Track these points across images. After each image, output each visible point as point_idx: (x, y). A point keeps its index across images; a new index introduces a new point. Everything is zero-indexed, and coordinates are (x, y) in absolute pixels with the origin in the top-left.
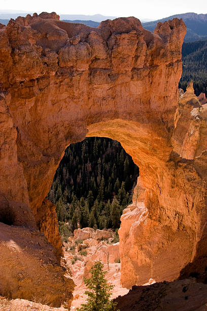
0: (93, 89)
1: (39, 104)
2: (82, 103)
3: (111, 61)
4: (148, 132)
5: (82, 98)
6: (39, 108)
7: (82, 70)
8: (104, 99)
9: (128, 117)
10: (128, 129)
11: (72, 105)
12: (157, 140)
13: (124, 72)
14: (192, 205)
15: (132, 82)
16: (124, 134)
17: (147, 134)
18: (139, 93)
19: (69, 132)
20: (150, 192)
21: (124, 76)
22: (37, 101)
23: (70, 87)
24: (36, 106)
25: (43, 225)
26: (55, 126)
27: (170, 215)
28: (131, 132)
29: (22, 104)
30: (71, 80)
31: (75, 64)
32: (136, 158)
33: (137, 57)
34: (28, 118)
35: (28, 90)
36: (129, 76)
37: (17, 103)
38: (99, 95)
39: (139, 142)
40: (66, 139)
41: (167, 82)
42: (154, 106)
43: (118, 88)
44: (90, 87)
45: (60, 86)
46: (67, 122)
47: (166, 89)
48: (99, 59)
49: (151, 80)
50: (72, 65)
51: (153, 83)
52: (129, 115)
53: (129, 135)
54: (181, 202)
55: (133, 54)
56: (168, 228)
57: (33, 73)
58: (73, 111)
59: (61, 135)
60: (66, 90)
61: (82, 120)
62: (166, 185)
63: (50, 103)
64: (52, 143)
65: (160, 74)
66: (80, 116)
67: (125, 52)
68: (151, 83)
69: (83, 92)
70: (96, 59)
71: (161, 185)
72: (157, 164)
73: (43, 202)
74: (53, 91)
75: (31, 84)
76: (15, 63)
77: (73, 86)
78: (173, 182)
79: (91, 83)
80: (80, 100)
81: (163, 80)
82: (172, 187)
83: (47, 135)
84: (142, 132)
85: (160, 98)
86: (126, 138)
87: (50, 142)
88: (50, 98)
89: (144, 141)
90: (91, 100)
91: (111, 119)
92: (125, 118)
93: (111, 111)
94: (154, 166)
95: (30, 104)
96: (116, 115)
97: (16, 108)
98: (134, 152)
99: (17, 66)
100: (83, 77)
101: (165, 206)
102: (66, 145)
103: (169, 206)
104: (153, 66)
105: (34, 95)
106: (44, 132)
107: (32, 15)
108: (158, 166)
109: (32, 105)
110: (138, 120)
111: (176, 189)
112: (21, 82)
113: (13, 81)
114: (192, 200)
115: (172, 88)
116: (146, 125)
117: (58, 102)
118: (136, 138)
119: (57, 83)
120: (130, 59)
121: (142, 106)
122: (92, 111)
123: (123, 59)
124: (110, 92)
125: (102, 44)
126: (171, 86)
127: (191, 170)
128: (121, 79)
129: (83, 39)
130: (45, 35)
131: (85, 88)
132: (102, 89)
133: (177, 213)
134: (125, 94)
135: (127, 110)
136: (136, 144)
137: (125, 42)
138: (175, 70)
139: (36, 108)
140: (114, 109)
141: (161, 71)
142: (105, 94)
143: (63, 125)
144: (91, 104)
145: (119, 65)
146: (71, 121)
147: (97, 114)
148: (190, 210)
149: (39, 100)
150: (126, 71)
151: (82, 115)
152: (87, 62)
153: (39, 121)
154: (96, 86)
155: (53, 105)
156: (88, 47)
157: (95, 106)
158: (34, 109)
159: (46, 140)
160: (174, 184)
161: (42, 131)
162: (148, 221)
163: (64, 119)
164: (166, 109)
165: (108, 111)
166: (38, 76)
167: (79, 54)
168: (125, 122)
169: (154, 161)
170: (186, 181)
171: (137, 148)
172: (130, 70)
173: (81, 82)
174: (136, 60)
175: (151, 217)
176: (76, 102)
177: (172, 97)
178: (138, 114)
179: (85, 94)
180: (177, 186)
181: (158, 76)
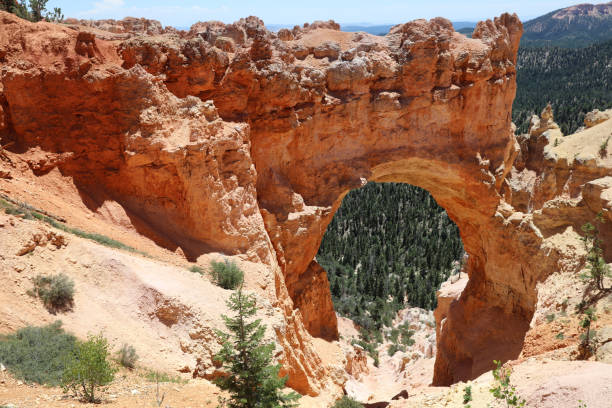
0: (377, 119)
1: (301, 139)
2: (362, 138)
3: (402, 80)
4: (462, 176)
5: (361, 131)
6: (300, 145)
7: (360, 93)
8: (393, 131)
9: (428, 155)
10: (433, 171)
11: (348, 140)
12: (474, 186)
13: (421, 94)
15: (433, 106)
16: (429, 179)
17: (458, 177)
18: (446, 122)
19: (344, 177)
20: (475, 260)
21: (421, 100)
22: (297, 135)
23: (343, 116)
24: (296, 142)
25: (307, 295)
26: (324, 168)
27: (501, 292)
28: (437, 175)
29: (275, 140)
30: (345, 107)
31: (350, 86)
32: (452, 212)
33: (439, 73)
34: (287, 158)
35: (281, 122)
36: (428, 99)
37: (269, 139)
38: (386, 126)
39: (450, 189)
40: (340, 186)
41: (490, 105)
42: (467, 139)
43: (413, 116)
44: (374, 115)
45: (329, 116)
46: (341, 163)
47: (489, 115)
48: (385, 78)
49: (462, 104)
50: (345, 87)
51: (466, 108)
52: (430, 152)
53: (435, 180)
54: (515, 274)
55: (432, 69)
56: (499, 310)
57: (287, 99)
58: (351, 146)
59: (333, 180)
60: (338, 121)
61: (362, 159)
62: (493, 249)
63: (316, 139)
64: (321, 190)
65: (478, 95)
66: (359, 155)
67: (421, 66)
68: (463, 108)
69: (363, 124)
70: (381, 79)
71: (487, 250)
72: (478, 219)
73: (309, 266)
74: (320, 123)
75: (286, 114)
76: (262, 87)
77: (347, 114)
78: (503, 245)
79: (373, 111)
80: (359, 133)
81: (483, 101)
82: (501, 253)
83: (313, 179)
84: (451, 174)
85: (480, 128)
86: (433, 183)
87: (317, 190)
88: (316, 132)
89: (455, 187)
90: (375, 133)
91: (405, 157)
92: (424, 157)
93: (404, 147)
94: (475, 223)
95: (287, 139)
96: (411, 152)
97: (268, 146)
98: (447, 204)
99: (266, 91)
100: (361, 103)
101: (492, 278)
103: (498, 280)
104: (464, 82)
105: (289, 127)
106: (309, 175)
107: (302, 27)
108: (480, 222)
109: (290, 140)
110: (443, 159)
111: (506, 255)
112: (272, 112)
113: (262, 110)
114: (529, 272)
115: (500, 113)
116: (455, 165)
117: (328, 136)
118: (445, 184)
119: (325, 112)
120: (429, 75)
121: (450, 140)
122: (377, 147)
123: (419, 76)
124: (402, 122)
125: (388, 57)
126: (498, 110)
127: (527, 228)
128: (416, 104)
129: (363, 53)
130: (312, 51)
131: (365, 118)
132: (390, 118)
133: (511, 291)
134: (424, 123)
135: (427, 145)
136: (447, 193)
137: (421, 52)
138: (504, 87)
139: (297, 144)
140: (407, 144)
141: (479, 90)
142: (394, 125)
143: (335, 167)
144: (376, 138)
145: (413, 84)
146: (346, 161)
147: (384, 152)
148: (528, 286)
149: (299, 135)
150: (423, 92)
151: (363, 153)
152: (367, 82)
153: (301, 161)
154: (381, 114)
155: (322, 140)
156: (367, 63)
157: (382, 141)
158: (293, 145)
159: (312, 186)
160: (504, 249)
161: (305, 174)
162: (471, 299)
163: (338, 159)
164: (490, 143)
165: (400, 148)
166: (296, 103)
167: (355, 73)
168: (426, 162)
169: (474, 216)
170: (520, 245)
171: (449, 197)
172: (429, 90)
173: (359, 109)
174: (438, 77)
175: (474, 294)
176: (354, 137)
177: (500, 126)
178: (446, 151)
179: (365, 126)
180: (509, 251)
181: (474, 98)
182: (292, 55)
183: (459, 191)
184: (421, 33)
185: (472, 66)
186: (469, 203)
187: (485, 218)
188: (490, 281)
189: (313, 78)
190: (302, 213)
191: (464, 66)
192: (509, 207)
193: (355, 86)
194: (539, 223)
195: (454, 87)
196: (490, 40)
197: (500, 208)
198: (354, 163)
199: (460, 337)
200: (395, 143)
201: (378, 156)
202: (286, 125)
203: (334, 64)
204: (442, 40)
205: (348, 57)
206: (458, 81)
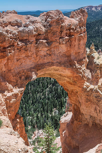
0: (39, 51)
1: (10, 61)
2: (33, 59)
3: (47, 35)
4: (71, 73)
5: (33, 56)
6: (10, 63)
7: (32, 41)
8: (45, 56)
9: (59, 65)
10: (60, 71)
11: (28, 60)
12: (76, 76)
14: (99, 111)
15: (60, 45)
16: (58, 75)
18: (64, 51)
19: (27, 76)
20: (75, 106)
21: (55, 43)
22: (8, 59)
23: (26, 50)
24: (8, 62)
26: (19, 73)
27: (87, 118)
28: (62, 73)
30: (26, 47)
31: (28, 38)
32: (65, 87)
33: (61, 32)
34: (4, 69)
35: (2, 54)
36: (58, 42)
38: (42, 54)
39: (66, 78)
40: (26, 80)
41: (79, 44)
42: (72, 58)
43: (52, 49)
44: (37, 50)
45: (20, 50)
46: (25, 70)
47: (79, 48)
48: (41, 34)
49: (70, 44)
50: (26, 38)
51: (71, 45)
52: (60, 64)
53: (60, 75)
54: (93, 110)
55: (59, 30)
56: (87, 125)
57: (5, 44)
58: (29, 63)
59: (23, 78)
60: (24, 53)
61: (34, 68)
62: (83, 101)
63: (15, 60)
64: (18, 82)
65: (75, 40)
66: (32, 66)
67: (55, 29)
68: (70, 45)
70: (39, 34)
71: (81, 101)
72: (77, 89)
74: (17, 54)
75: (4, 50)
77: (28, 50)
78: (87, 99)
79: (37, 48)
80: (32, 57)
81: (77, 43)
82: (87, 102)
83: (15, 78)
84: (67, 72)
85: (76, 53)
86: (59, 77)
87: (17, 82)
88: (15, 57)
89: (68, 77)
90: (38, 57)
91: (50, 66)
92: (57, 66)
93: (50, 62)
94: (76, 91)
96: (52, 64)
98: (64, 84)
100: (32, 45)
101: (84, 112)
102: (26, 83)
103: (86, 113)
104: (70, 35)
106: (13, 76)
108: (78, 91)
109: (6, 61)
110: (65, 66)
111: (89, 102)
114: (98, 108)
115: (82, 47)
116: (69, 68)
117: (20, 59)
118: (65, 76)
119: (19, 49)
120: (58, 33)
121: (66, 58)
122: (39, 63)
123: (54, 33)
124: (48, 52)
125: (42, 26)
126: (82, 46)
127: (97, 92)
128: (54, 45)
129: (31, 24)
130: (10, 23)
131: (34, 51)
132: (44, 51)
133: (91, 117)
134: (57, 52)
135: (58, 61)
136: (65, 80)
137: (55, 24)
138: (83, 37)
139: (8, 63)
140: (51, 61)
141: (75, 38)
142: (45, 53)
143: (24, 72)
144: (38, 59)
145: (52, 36)
146: (28, 69)
147: (42, 64)
148: (98, 114)
149: (9, 59)
150: (56, 40)
151: (34, 65)
152: (35, 36)
153: (10, 70)
154: (40, 49)
155: (17, 61)
156: (34, 28)
157: (41, 60)
158: (7, 64)
159: (15, 81)
160: (88, 100)
161: (12, 76)
162: (75, 122)
163: (24, 69)
164: (80, 59)
165: (48, 62)
166: (8, 45)
167: (30, 32)
168: (58, 68)
169: (75, 88)
170: (94, 98)
171: (65, 82)
172: (58, 39)
173: (32, 47)
174: (61, 33)
175: (76, 120)
176: (30, 59)
177: (83, 52)
178: (65, 63)
179: (34, 54)
180: (90, 101)
181: (74, 41)
182: (4, 25)
183: (70, 79)
184: (54, 16)
185: (73, 29)
186: (74, 83)
187: (80, 89)
188: (83, 114)
189: (13, 35)
190: (13, 93)
191: (70, 29)
192: (88, 84)
193: (30, 38)
194: (101, 89)
195: (67, 37)
196: (77, 19)
197: (85, 84)
198: (31, 70)
199: (73, 138)
200: (46, 61)
201: (40, 66)
202: (5, 55)
203: (21, 29)
204: (61, 19)
205: (26, 26)
206: (68, 35)
